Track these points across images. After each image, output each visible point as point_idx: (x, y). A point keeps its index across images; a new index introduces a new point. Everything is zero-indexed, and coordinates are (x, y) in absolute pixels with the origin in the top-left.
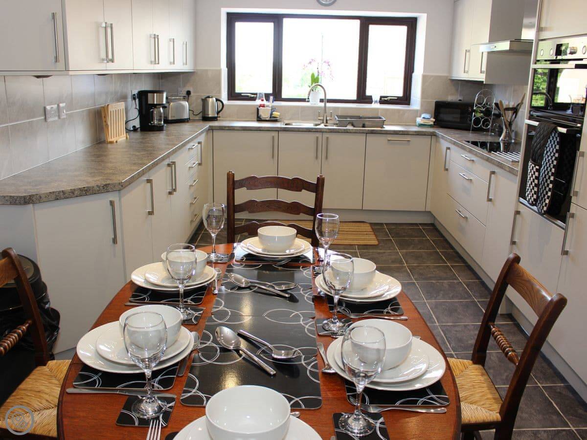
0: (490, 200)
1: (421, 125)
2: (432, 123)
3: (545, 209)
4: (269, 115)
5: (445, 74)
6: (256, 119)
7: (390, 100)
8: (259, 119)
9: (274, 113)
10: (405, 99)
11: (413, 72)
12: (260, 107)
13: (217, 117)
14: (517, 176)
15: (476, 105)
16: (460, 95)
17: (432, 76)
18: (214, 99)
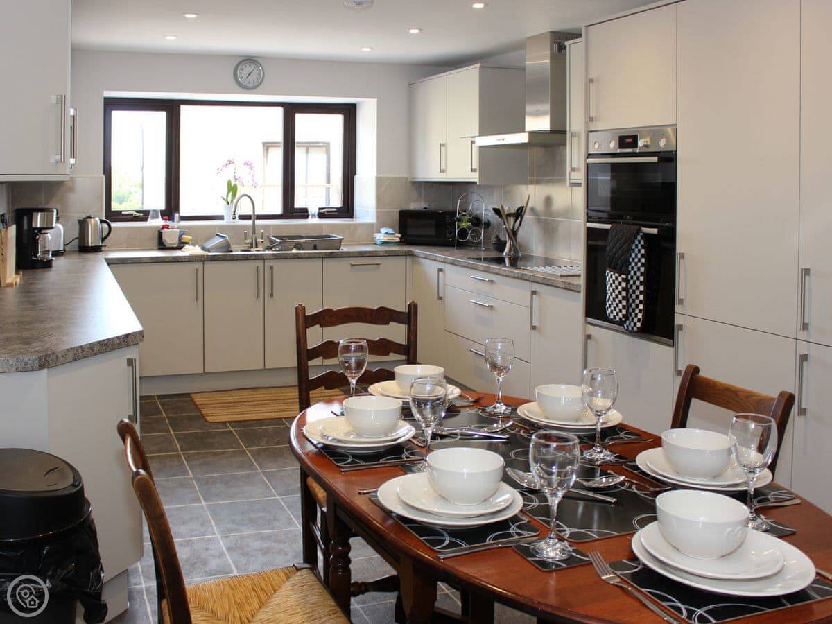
0: (534, 328)
1: (384, 243)
2: (398, 240)
3: (639, 325)
4: (177, 240)
5: (405, 175)
6: (156, 248)
7: (328, 212)
8: (162, 247)
9: (183, 236)
10: (347, 210)
11: (355, 173)
12: (163, 228)
13: (101, 246)
14: (579, 292)
15: (459, 213)
16: (425, 202)
17: (387, 179)
18: (97, 220)
